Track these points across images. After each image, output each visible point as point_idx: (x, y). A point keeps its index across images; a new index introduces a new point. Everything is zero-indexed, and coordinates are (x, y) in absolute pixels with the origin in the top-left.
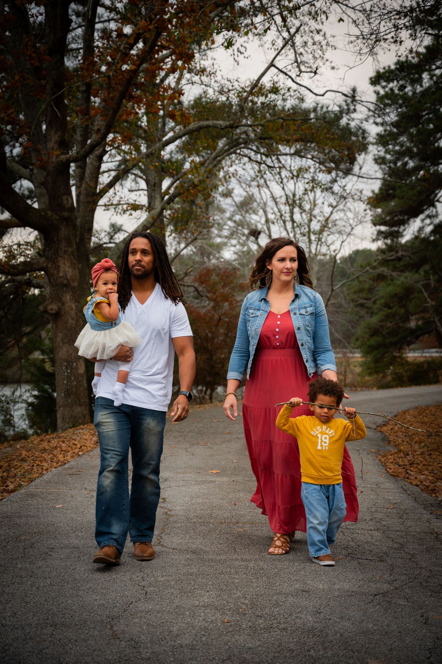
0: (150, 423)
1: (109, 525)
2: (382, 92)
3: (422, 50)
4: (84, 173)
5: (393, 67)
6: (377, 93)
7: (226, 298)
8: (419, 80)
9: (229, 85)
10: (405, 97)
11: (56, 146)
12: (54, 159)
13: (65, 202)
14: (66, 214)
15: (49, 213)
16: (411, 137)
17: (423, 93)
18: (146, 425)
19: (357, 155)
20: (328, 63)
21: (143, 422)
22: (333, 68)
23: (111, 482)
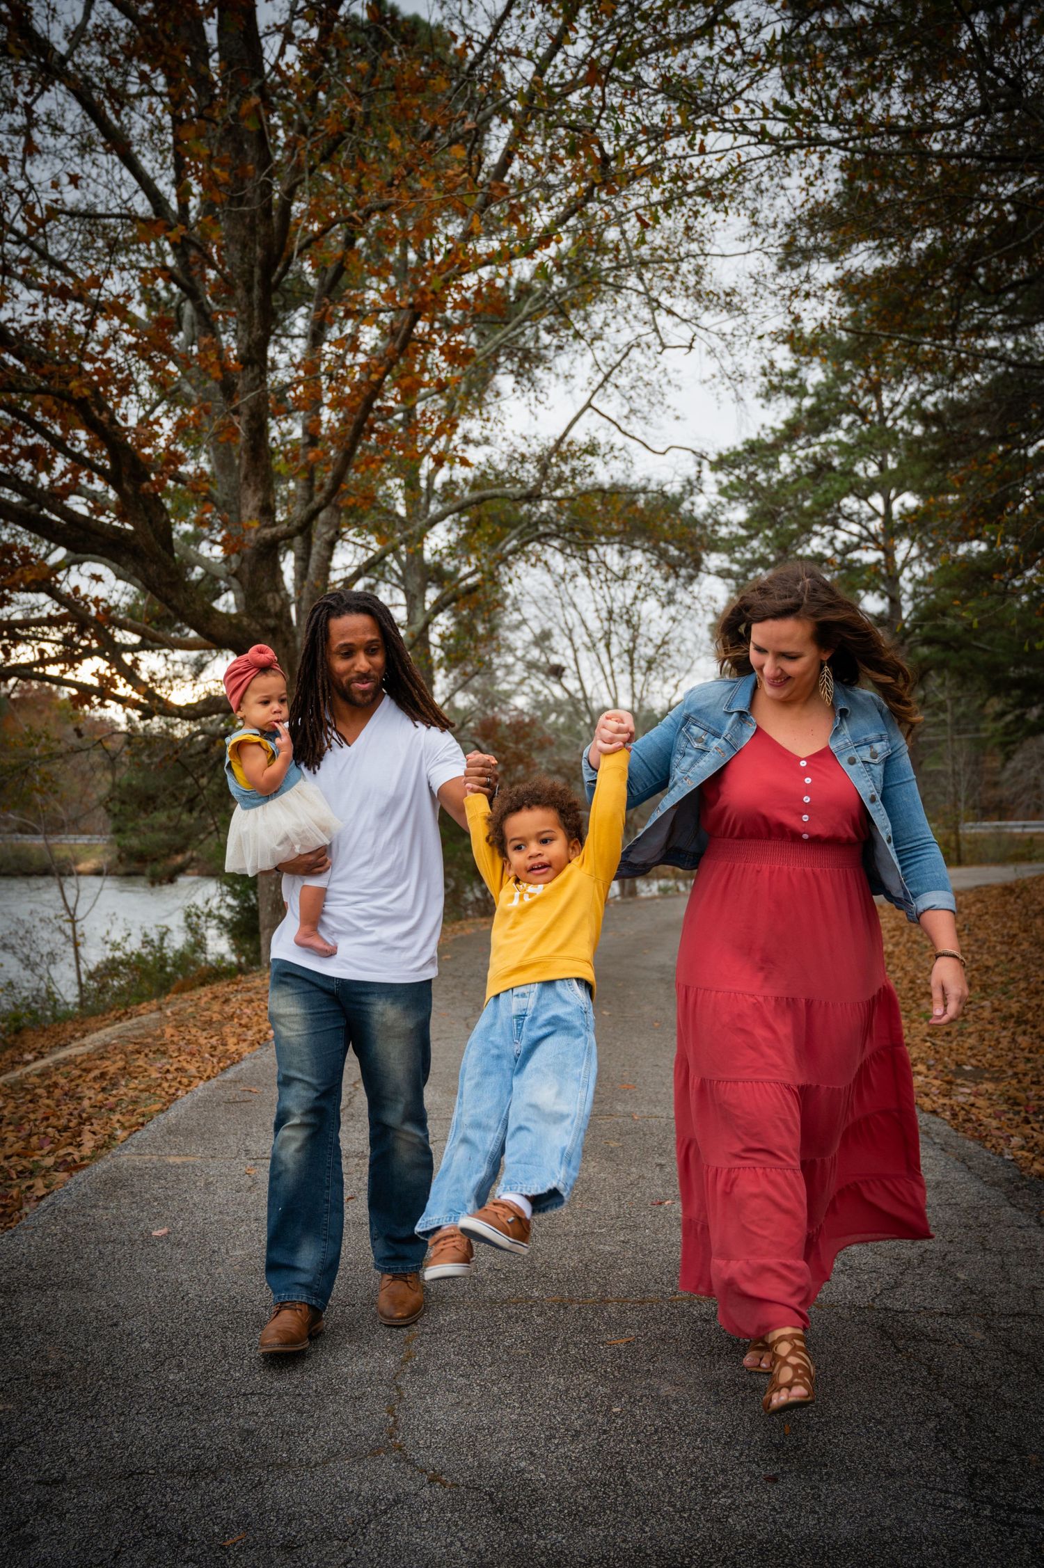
0: (385, 1014)
1: (294, 1249)
2: (725, 481)
3: (780, 426)
4: (306, 568)
5: (740, 448)
6: (719, 483)
7: (520, 758)
8: (775, 465)
9: (523, 448)
10: (758, 489)
11: (256, 515)
12: (252, 535)
13: (270, 603)
14: (271, 622)
15: (245, 621)
16: (767, 542)
17: (782, 483)
18: (376, 1017)
19: (704, 556)
20: (670, 411)
21: (370, 1009)
22: (677, 418)
23: (298, 1150)
